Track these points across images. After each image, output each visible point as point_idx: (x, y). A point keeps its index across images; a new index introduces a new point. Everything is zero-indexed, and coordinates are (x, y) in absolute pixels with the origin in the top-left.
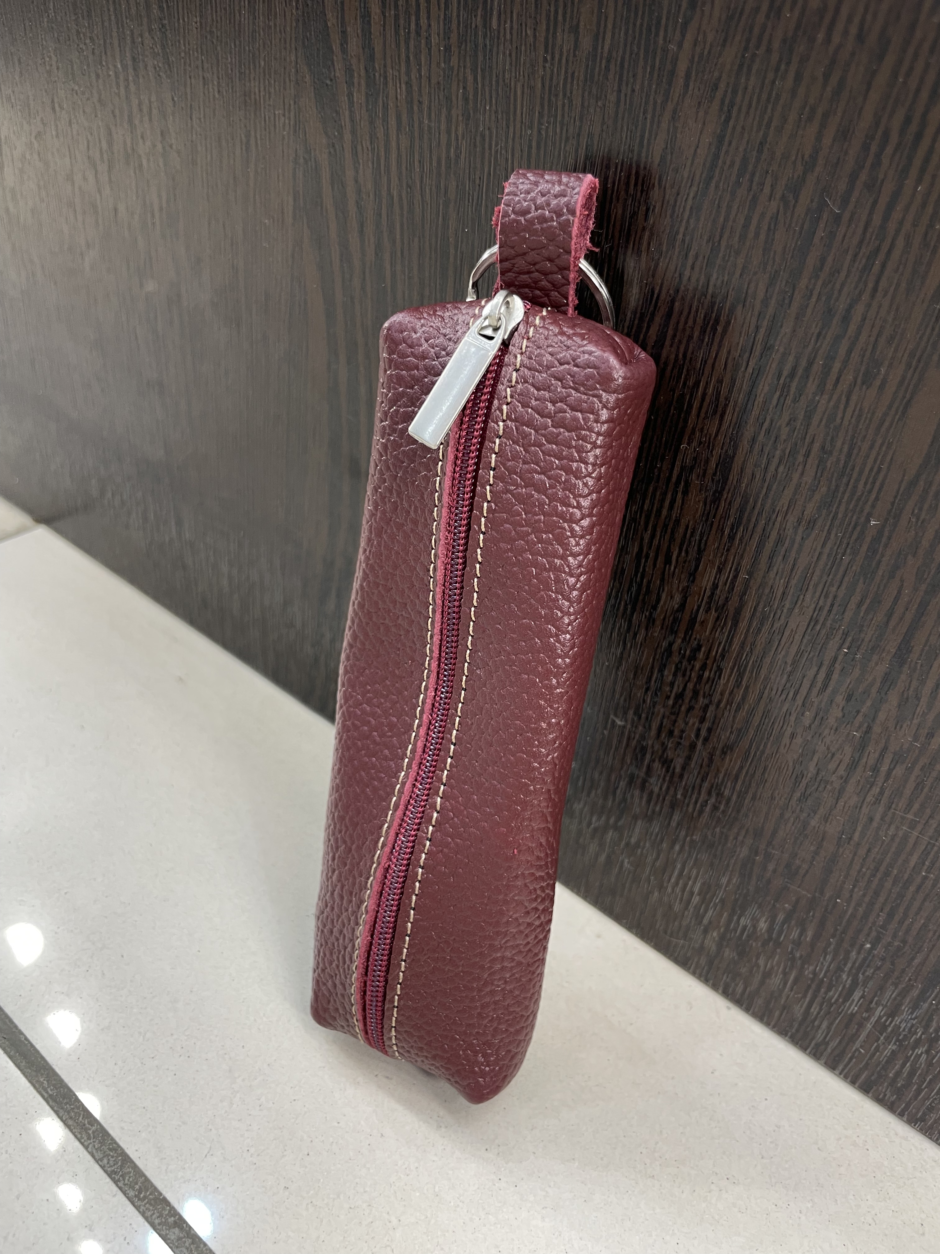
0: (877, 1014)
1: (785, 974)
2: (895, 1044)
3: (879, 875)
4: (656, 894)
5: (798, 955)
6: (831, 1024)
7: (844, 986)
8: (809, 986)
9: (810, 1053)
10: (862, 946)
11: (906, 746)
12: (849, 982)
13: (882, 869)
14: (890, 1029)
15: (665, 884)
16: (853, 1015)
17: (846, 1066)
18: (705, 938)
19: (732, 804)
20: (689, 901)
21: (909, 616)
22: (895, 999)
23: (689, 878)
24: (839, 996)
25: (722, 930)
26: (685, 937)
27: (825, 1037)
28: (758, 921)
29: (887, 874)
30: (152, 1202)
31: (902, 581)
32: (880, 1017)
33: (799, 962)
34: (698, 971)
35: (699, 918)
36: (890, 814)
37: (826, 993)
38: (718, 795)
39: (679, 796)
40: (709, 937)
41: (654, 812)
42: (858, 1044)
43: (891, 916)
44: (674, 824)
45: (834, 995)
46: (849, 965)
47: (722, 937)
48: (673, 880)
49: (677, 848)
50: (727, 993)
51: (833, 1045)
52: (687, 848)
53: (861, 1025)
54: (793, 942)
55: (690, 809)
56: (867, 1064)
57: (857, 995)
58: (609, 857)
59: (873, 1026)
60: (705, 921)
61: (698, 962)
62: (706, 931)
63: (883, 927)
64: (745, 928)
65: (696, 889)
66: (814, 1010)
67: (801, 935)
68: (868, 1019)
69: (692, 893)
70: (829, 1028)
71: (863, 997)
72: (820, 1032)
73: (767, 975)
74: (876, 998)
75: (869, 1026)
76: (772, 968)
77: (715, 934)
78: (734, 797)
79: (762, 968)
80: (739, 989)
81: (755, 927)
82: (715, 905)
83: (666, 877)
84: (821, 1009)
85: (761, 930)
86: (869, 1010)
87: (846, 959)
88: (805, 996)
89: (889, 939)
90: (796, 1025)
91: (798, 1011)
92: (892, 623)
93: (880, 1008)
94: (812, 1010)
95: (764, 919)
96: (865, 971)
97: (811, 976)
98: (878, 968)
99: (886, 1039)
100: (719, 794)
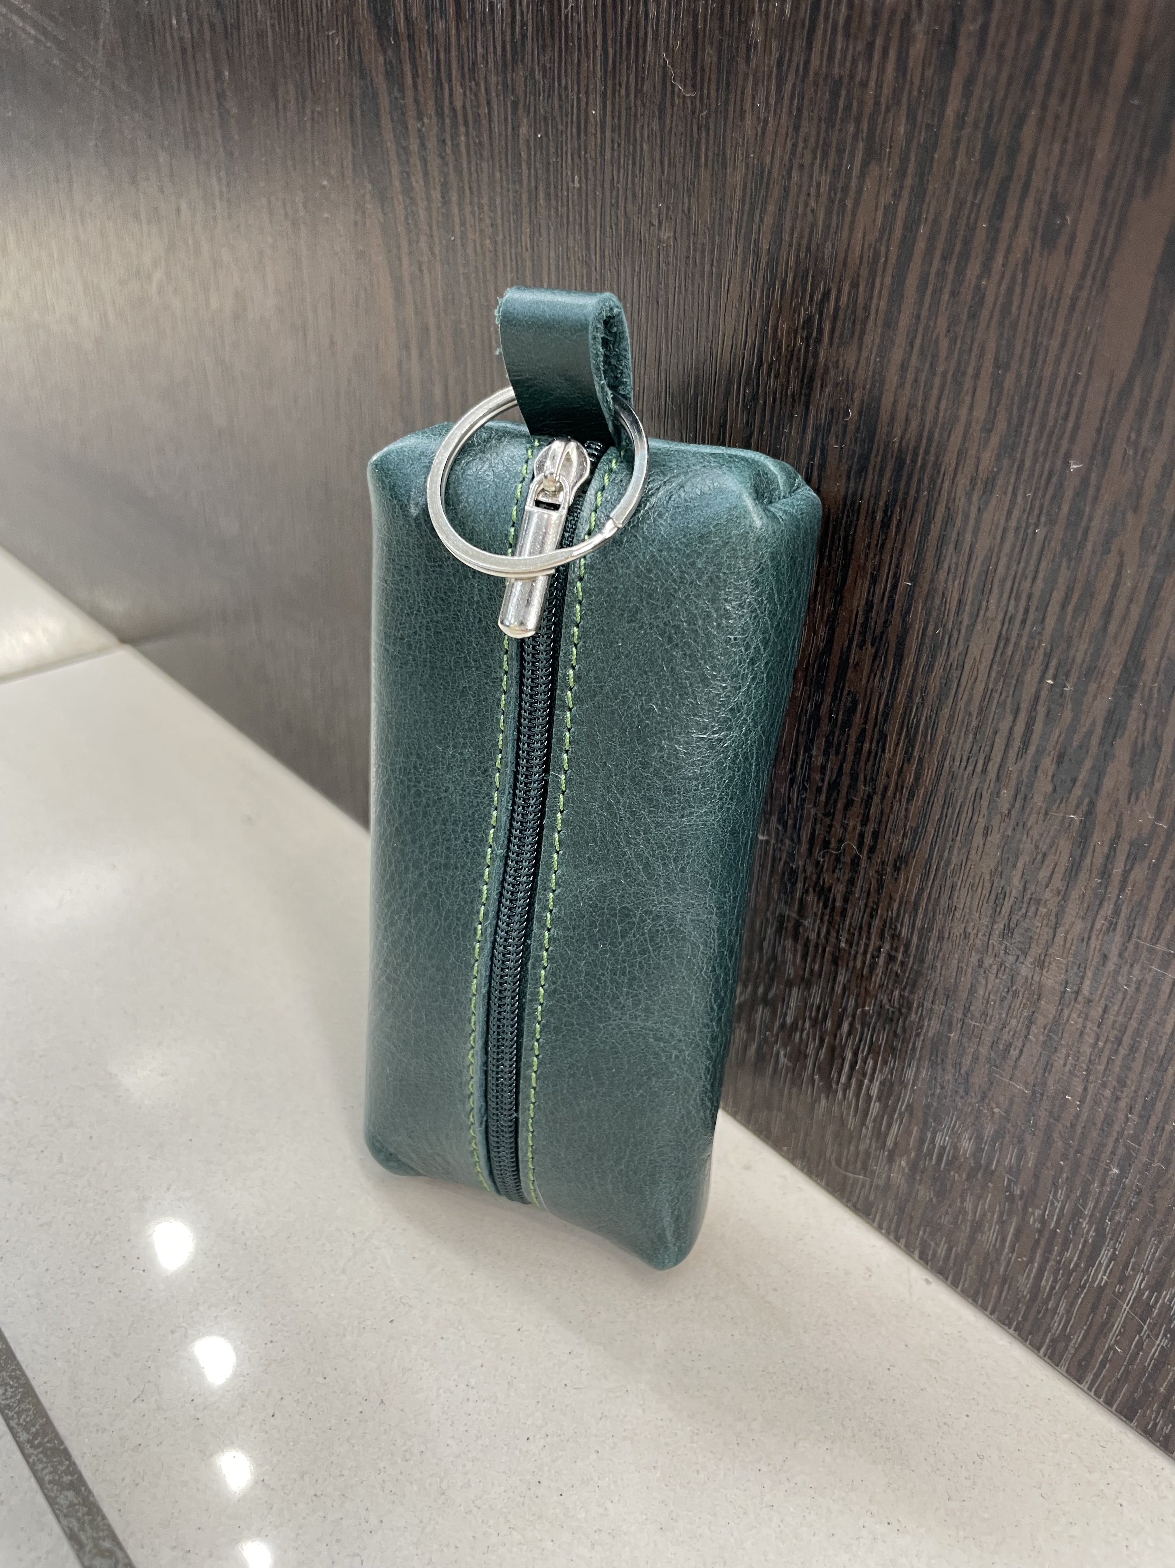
0: (1136, 1286)
1: (1002, 1223)
2: (1165, 1335)
3: (1123, 1051)
4: (823, 1102)
5: (1018, 1192)
6: (1072, 1305)
7: (1086, 1241)
8: (1037, 1242)
9: (1045, 1355)
10: (1107, 1171)
11: (1146, 831)
12: (1092, 1233)
13: (1126, 1041)
14: (1156, 1312)
15: (834, 1086)
16: (1101, 1289)
17: (1096, 1376)
18: (890, 1169)
19: (913, 949)
20: (866, 1113)
21: (1136, 612)
22: (1160, 1260)
23: (864, 1075)
24: (1079, 1258)
25: (913, 1154)
26: (865, 1167)
27: (1065, 1328)
28: (959, 1137)
29: (1133, 1049)
30: (49, 1453)
31: (1121, 554)
32: (1140, 1292)
33: (1020, 1203)
34: (885, 1225)
35: (880, 1136)
36: (1131, 946)
37: (1061, 1254)
38: (893, 937)
39: (843, 945)
40: (895, 1168)
41: (812, 970)
42: (1111, 1339)
43: (1145, 1118)
44: (839, 990)
45: (1072, 1255)
46: (1091, 1205)
47: (914, 1167)
48: (843, 1079)
49: (845, 1027)
50: (925, 1258)
51: (1077, 1339)
52: (858, 1026)
53: (1114, 1306)
54: (1010, 1171)
55: (859, 964)
56: (1127, 1372)
57: (1105, 1255)
58: (760, 1048)
59: (1131, 1308)
60: (890, 1142)
61: (883, 1211)
62: (891, 1159)
63: (1136, 1138)
64: (943, 1148)
65: (874, 1092)
66: (1046, 1282)
67: (1019, 1158)
68: (1122, 1295)
69: (869, 1097)
70: (1068, 1312)
71: (1113, 1258)
72: (1057, 1318)
73: (977, 1227)
74: (1133, 1260)
75: (1126, 1307)
76: (984, 1214)
77: (903, 1163)
78: (915, 939)
79: (970, 1217)
80: (942, 1251)
81: (956, 1148)
82: (901, 1115)
83: (833, 1074)
84: (1055, 1281)
85: (965, 1152)
86: (1123, 1279)
87: (1085, 1194)
88: (1031, 1261)
89: (1145, 1159)
90: (1023, 1308)
91: (1024, 1283)
92: (1112, 628)
93: (1139, 1277)
94: (1043, 1283)
95: (967, 1135)
96: (1114, 1214)
97: (1038, 1225)
98: (1132, 1210)
99: (1151, 1328)
100: (895, 937)
